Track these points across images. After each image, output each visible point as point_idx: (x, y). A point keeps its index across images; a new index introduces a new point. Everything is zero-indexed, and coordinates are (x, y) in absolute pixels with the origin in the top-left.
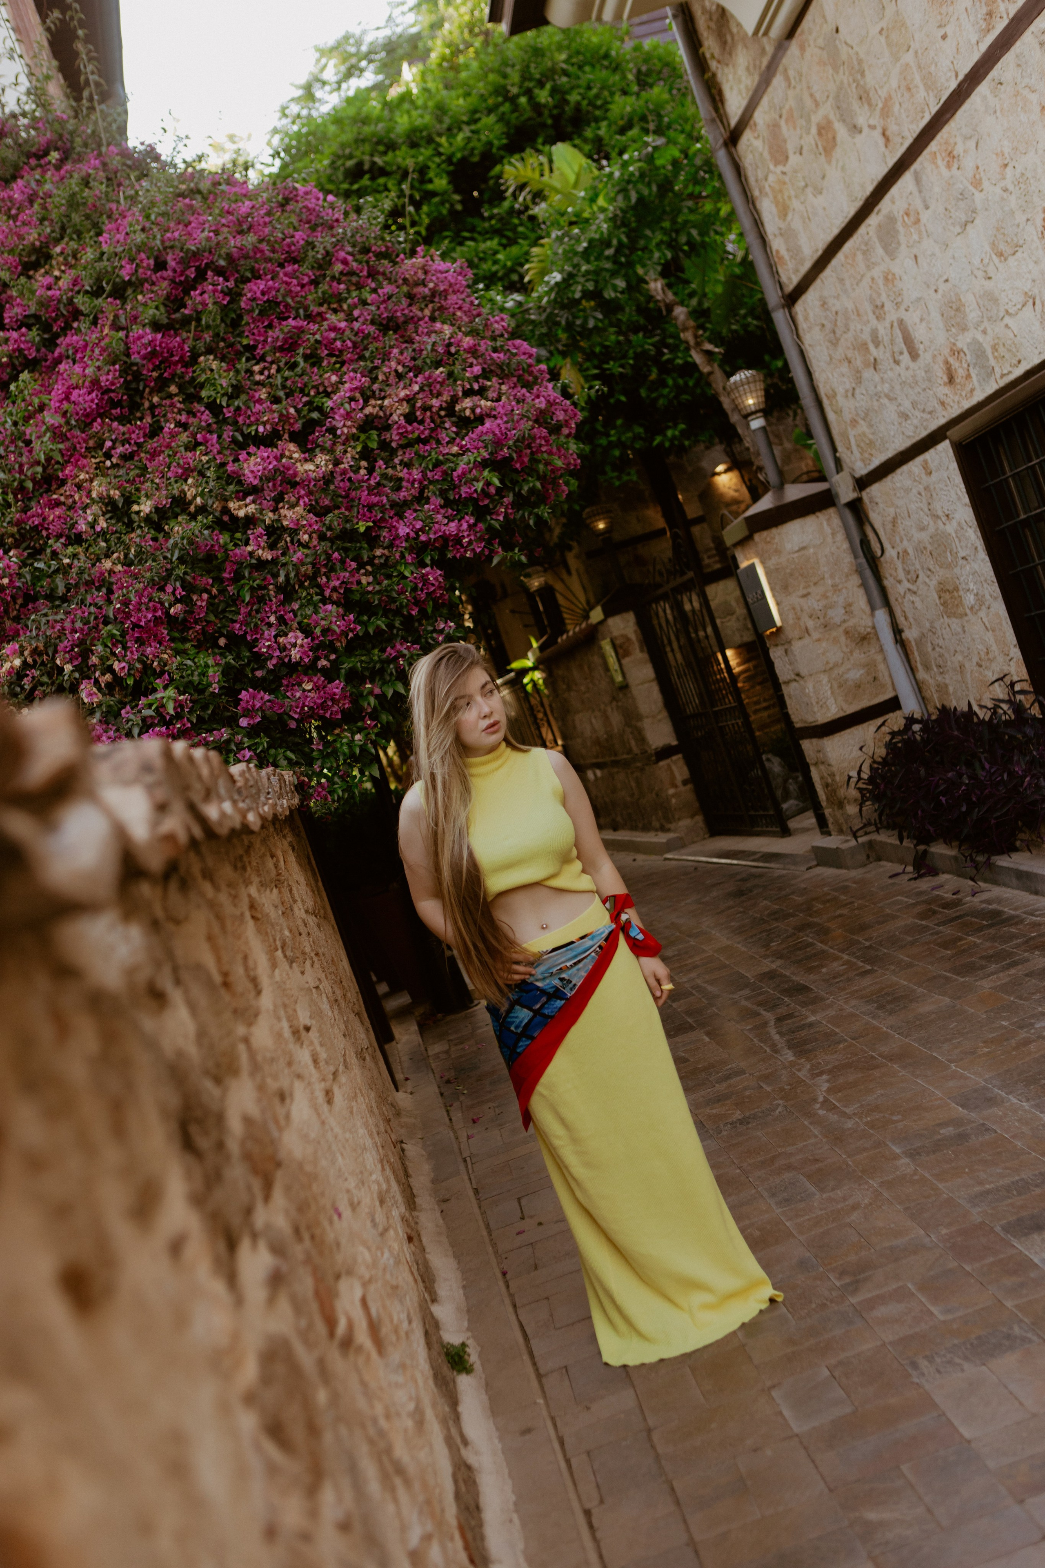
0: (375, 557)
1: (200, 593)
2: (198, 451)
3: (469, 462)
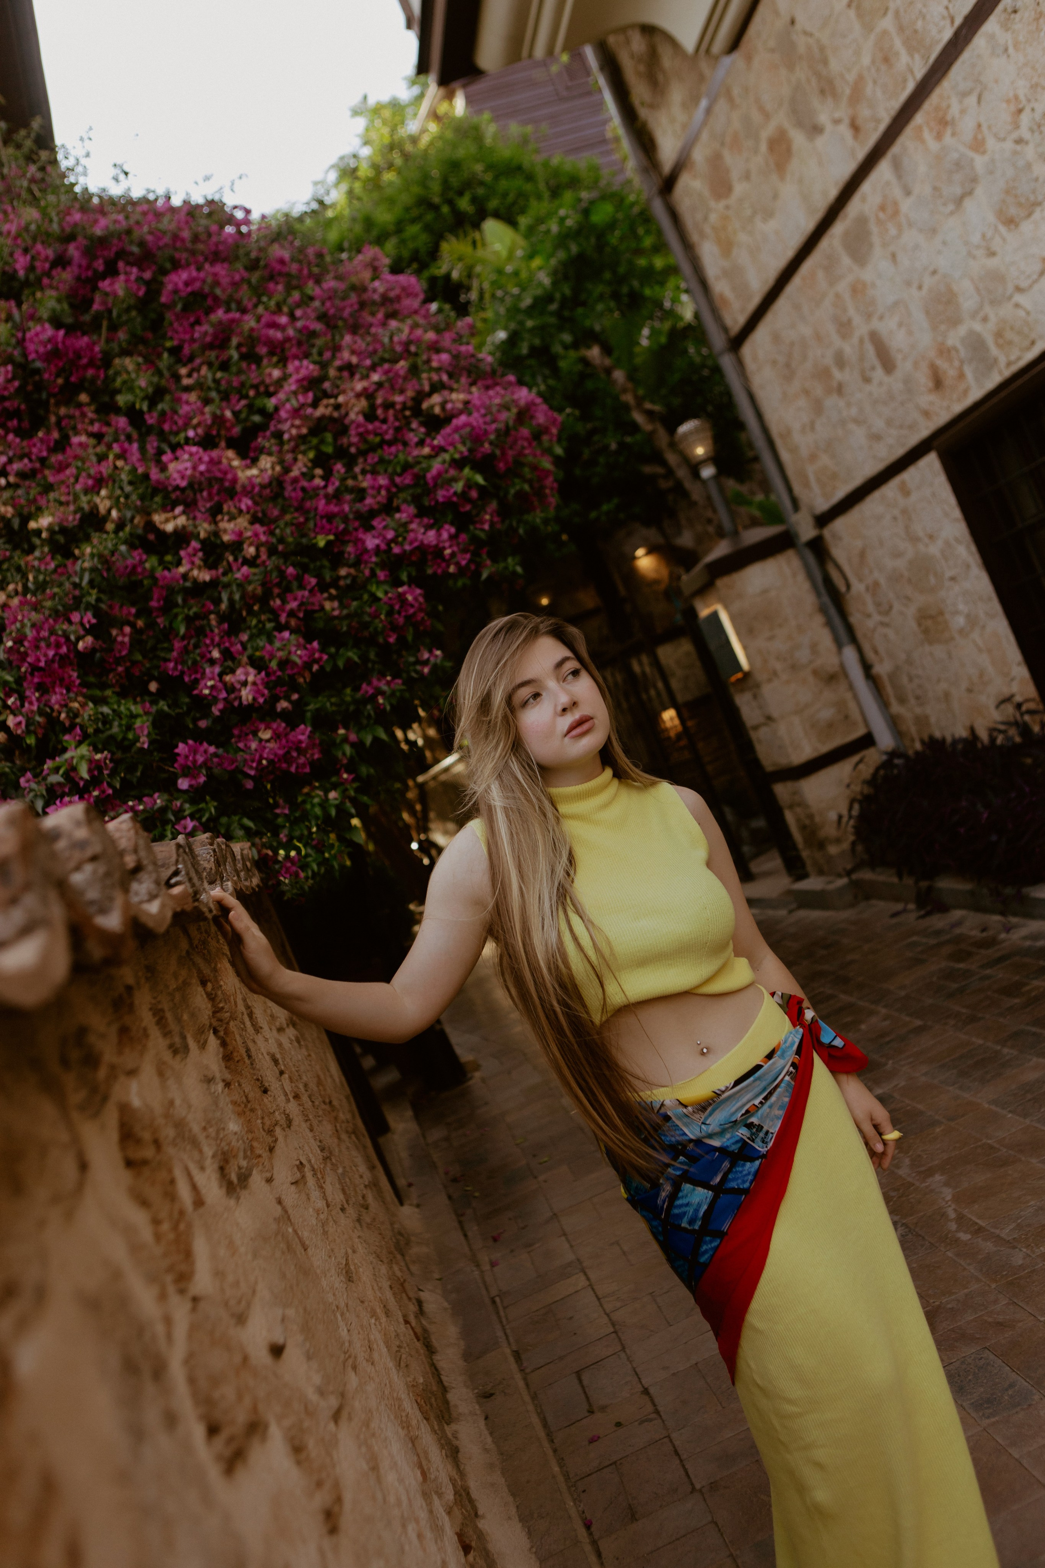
0: (339, 578)
1: (121, 625)
2: (111, 457)
3: (444, 462)
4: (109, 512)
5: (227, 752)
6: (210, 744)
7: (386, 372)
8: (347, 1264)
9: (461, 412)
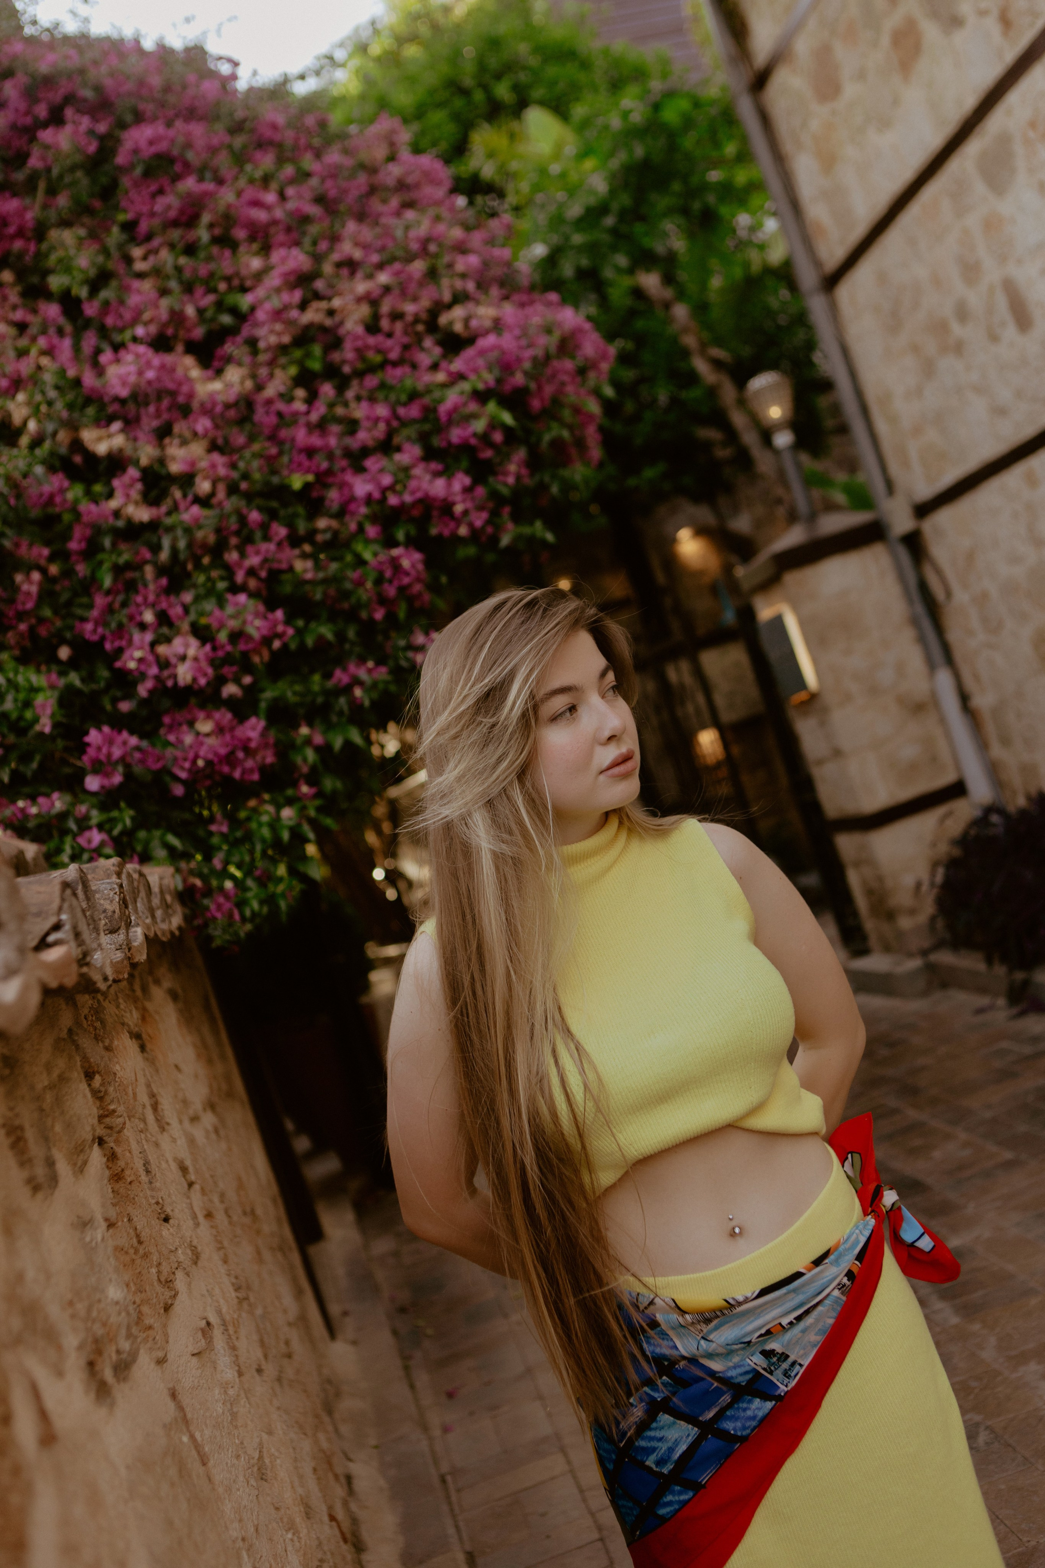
0: (316, 531)
1: (28, 568)
2: (34, 352)
3: (462, 393)
4: (25, 423)
5: (153, 745)
6: (132, 732)
7: (397, 274)
8: (261, 1458)
9: (486, 332)
